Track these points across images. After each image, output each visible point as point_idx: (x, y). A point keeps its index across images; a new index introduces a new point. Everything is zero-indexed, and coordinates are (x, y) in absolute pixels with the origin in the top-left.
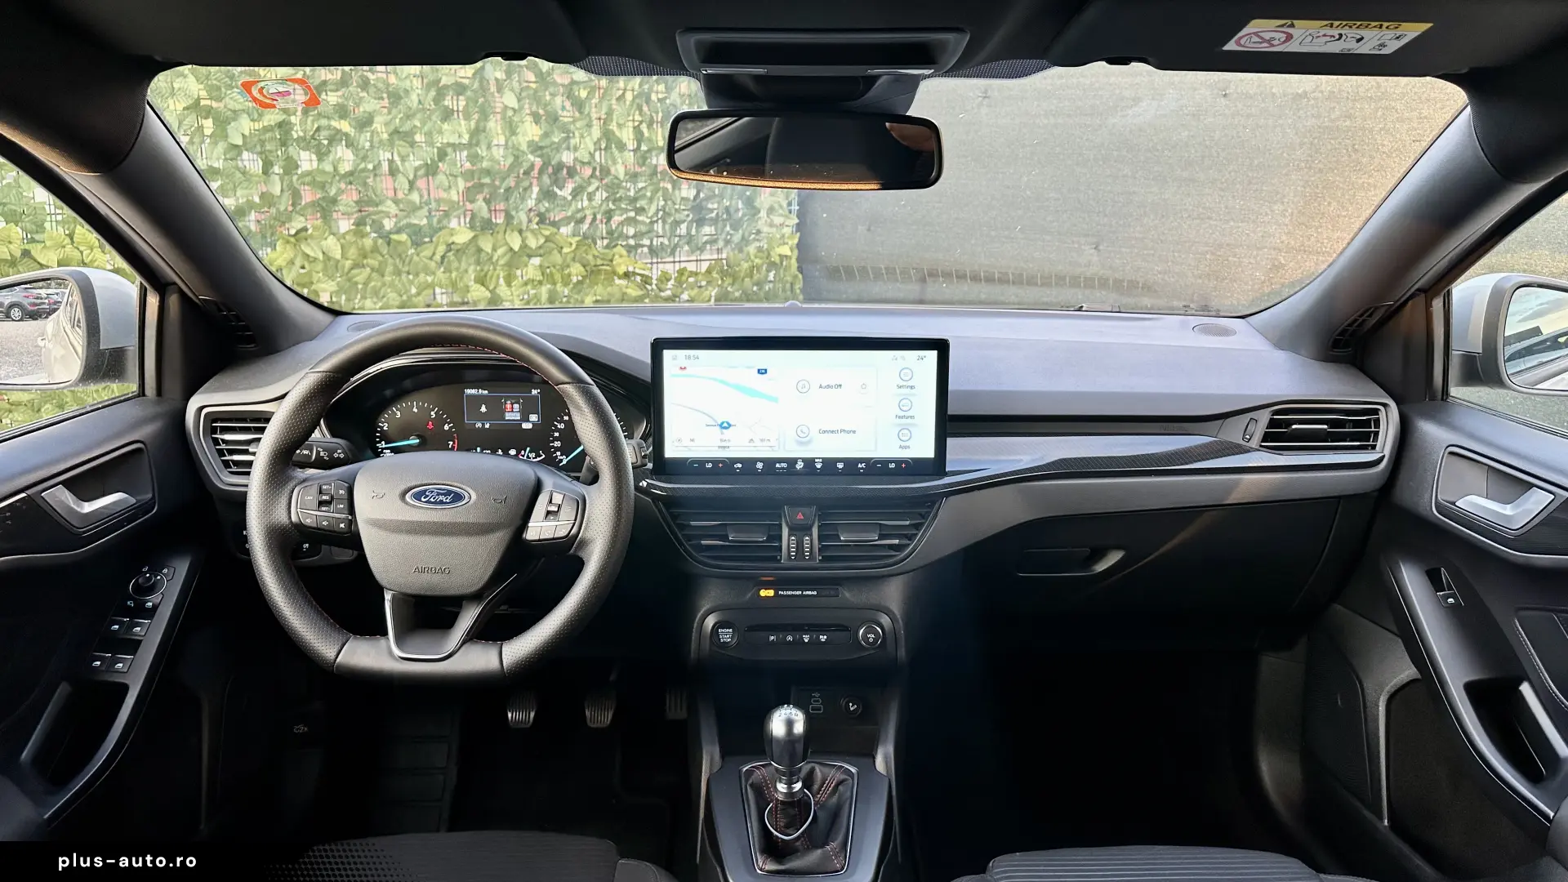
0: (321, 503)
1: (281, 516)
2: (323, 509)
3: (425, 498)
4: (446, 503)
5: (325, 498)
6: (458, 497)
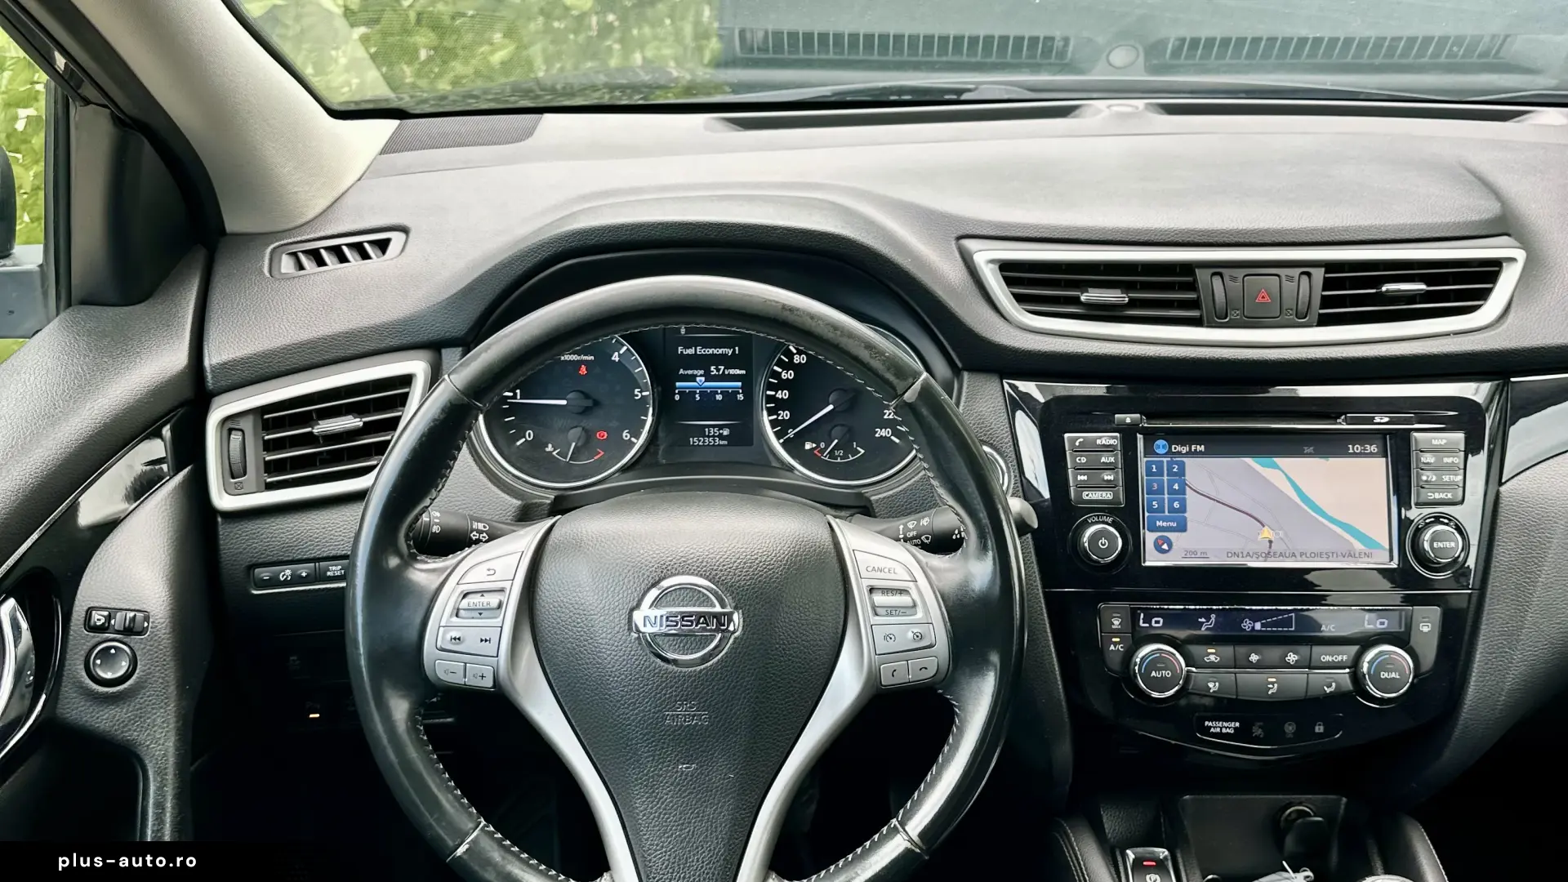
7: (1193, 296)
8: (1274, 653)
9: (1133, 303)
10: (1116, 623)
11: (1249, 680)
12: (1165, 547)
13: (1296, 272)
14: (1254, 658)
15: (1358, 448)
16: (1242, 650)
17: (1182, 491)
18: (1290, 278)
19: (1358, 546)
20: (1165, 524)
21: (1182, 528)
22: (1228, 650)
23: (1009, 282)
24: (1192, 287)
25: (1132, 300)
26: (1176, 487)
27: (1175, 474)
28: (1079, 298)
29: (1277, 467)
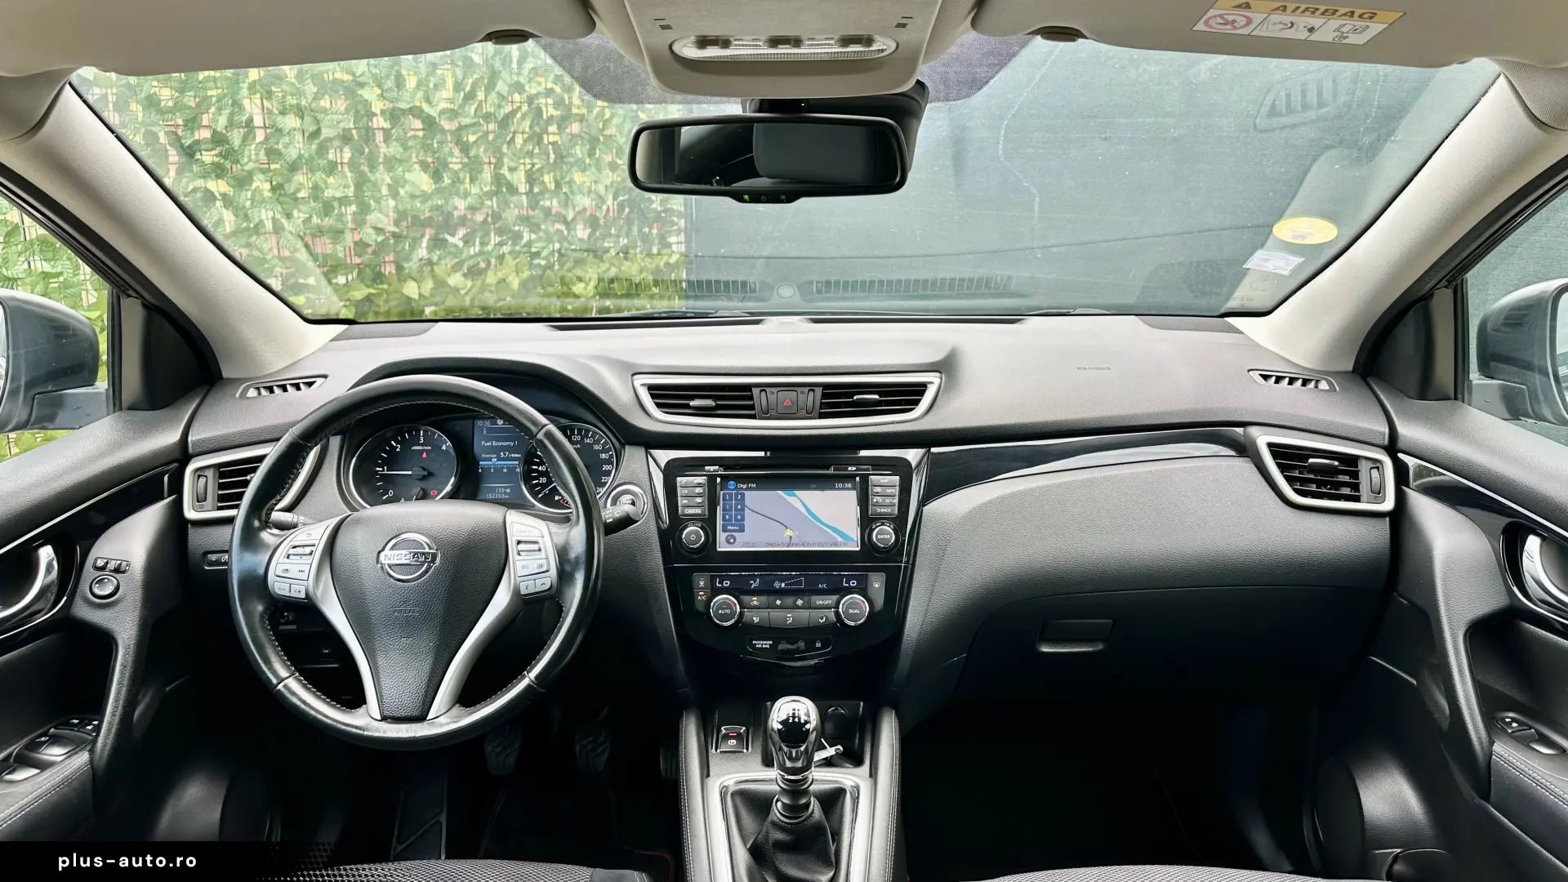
7: (751, 403)
8: (789, 600)
9: (718, 407)
10: (702, 583)
11: (776, 615)
12: (732, 540)
13: (807, 389)
14: (778, 602)
15: (841, 485)
16: (771, 598)
17: (743, 510)
18: (802, 393)
19: (840, 539)
20: (732, 528)
21: (742, 530)
22: (764, 598)
23: (653, 396)
24: (751, 398)
25: (717, 405)
26: (739, 507)
27: (739, 500)
28: (689, 404)
29: (795, 495)
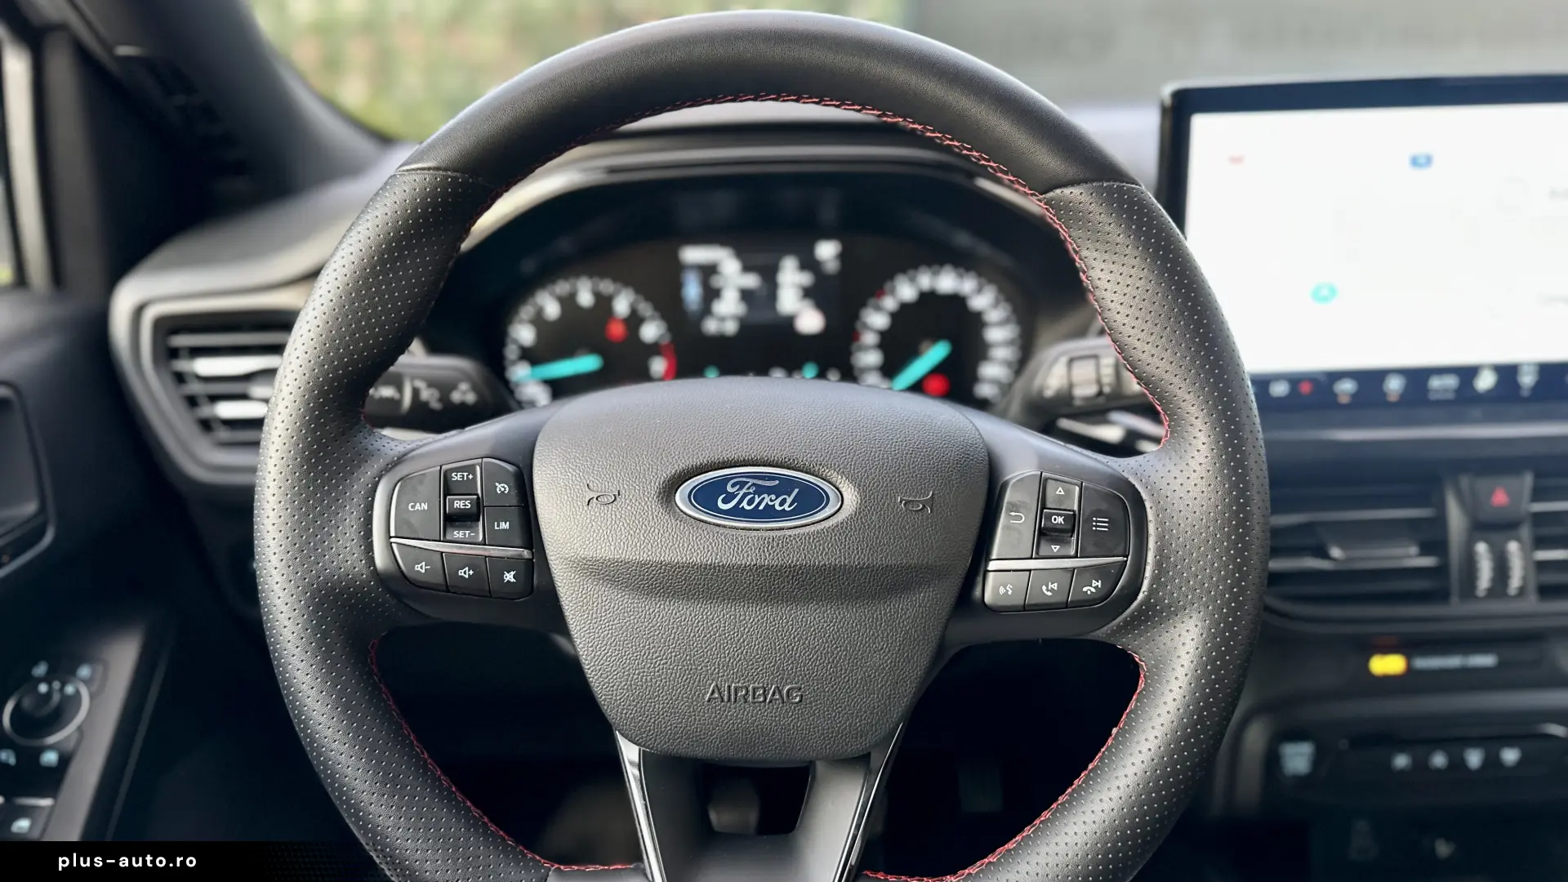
0: (453, 519)
1: (344, 557)
2: (458, 534)
3: (725, 501)
4: (784, 514)
5: (461, 504)
6: (810, 499)
